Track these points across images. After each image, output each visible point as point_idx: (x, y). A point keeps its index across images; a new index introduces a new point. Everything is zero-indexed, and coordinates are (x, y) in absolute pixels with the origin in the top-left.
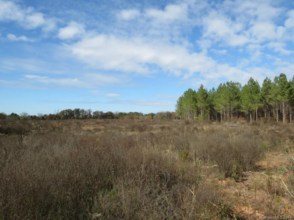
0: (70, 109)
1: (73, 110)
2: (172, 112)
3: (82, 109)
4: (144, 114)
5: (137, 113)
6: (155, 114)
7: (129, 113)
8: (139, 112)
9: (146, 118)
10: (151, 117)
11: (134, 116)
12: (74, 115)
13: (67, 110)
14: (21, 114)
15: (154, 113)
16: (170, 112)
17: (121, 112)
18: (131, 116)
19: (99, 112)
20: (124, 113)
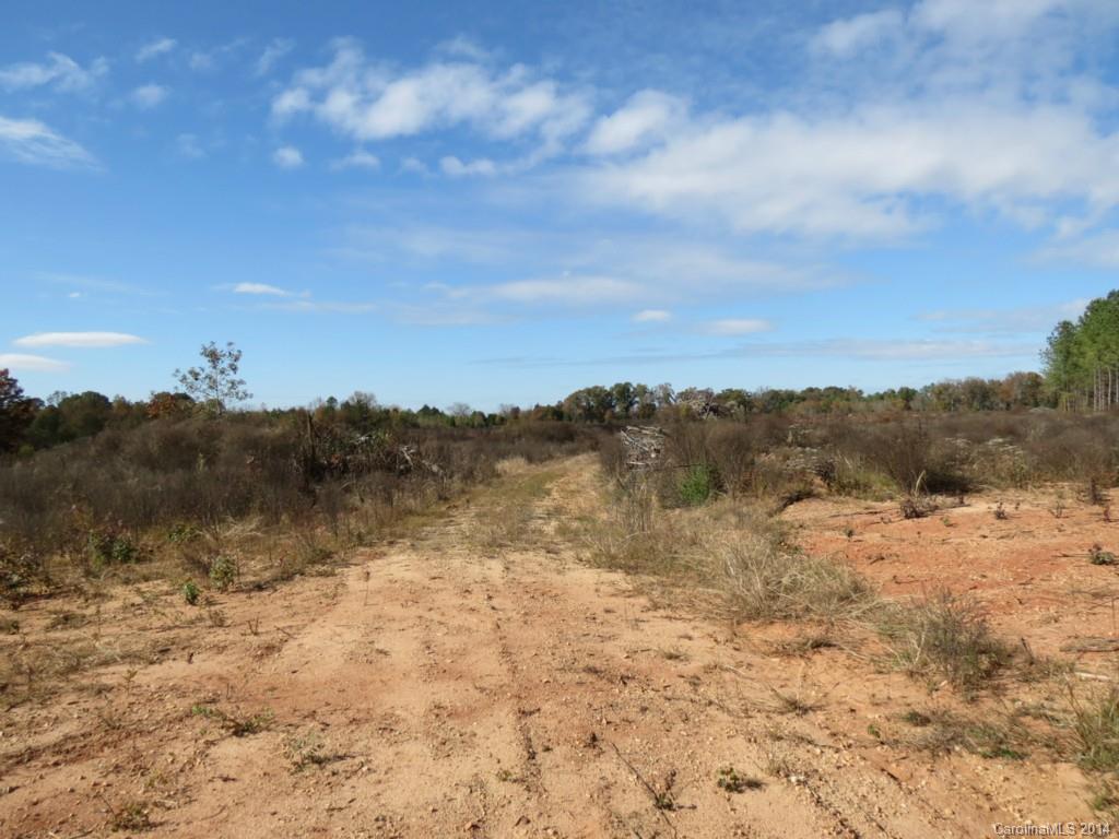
0: (600, 385)
1: (608, 388)
2: (992, 382)
3: (639, 385)
4: (865, 395)
5: (836, 392)
6: (914, 392)
7: (803, 392)
8: (845, 386)
9: (879, 407)
10: (900, 403)
11: (834, 402)
12: (614, 407)
13: (589, 392)
14: (449, 408)
15: (911, 387)
16: (983, 382)
17: (776, 388)
18: (821, 403)
19: (700, 392)
20: (786, 392)
